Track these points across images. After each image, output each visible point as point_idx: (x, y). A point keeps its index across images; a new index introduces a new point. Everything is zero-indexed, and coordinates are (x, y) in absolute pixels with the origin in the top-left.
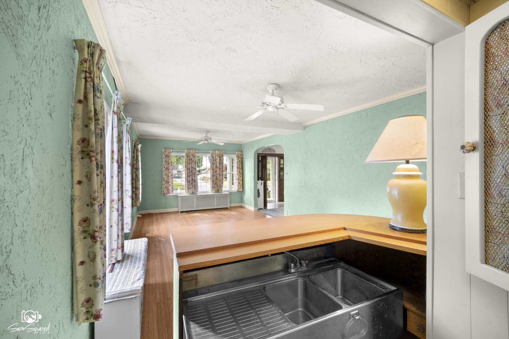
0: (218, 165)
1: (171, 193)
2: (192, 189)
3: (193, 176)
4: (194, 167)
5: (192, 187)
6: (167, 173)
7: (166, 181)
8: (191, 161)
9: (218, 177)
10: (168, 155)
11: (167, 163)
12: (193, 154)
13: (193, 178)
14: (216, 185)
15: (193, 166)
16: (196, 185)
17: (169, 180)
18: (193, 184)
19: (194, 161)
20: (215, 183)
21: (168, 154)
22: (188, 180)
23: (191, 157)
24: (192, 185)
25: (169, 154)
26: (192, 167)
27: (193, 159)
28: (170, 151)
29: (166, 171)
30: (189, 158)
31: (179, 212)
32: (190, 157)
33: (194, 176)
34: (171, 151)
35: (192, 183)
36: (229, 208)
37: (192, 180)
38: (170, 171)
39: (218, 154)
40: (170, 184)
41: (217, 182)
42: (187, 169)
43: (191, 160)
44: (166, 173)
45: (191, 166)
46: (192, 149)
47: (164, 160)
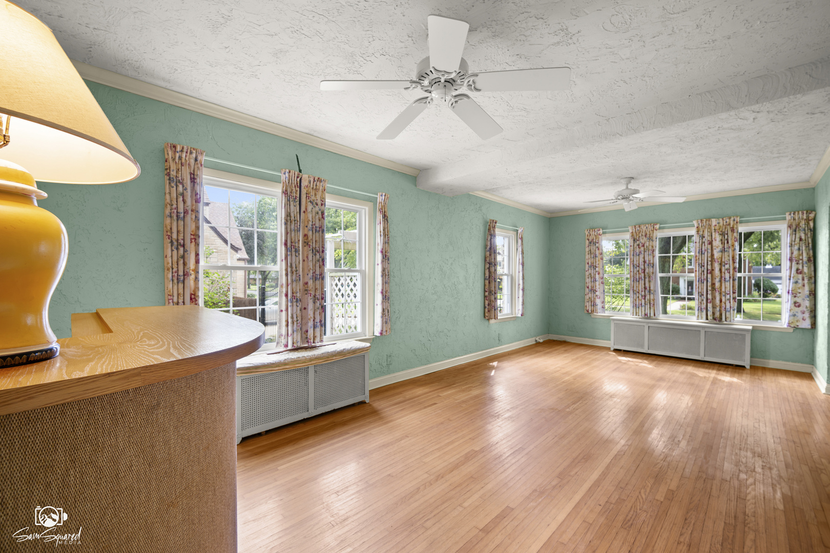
0: (717, 255)
1: (599, 311)
2: (643, 308)
3: (647, 280)
4: (649, 261)
5: (643, 304)
6: (592, 274)
7: (590, 288)
8: (642, 249)
9: (717, 285)
10: (594, 241)
11: (592, 256)
12: (648, 233)
13: (647, 285)
14: (710, 305)
15: (647, 259)
16: (654, 300)
17: (595, 286)
18: (648, 297)
19: (650, 248)
20: (707, 299)
21: (594, 238)
22: (635, 289)
23: (643, 240)
24: (645, 299)
25: (596, 238)
26: (645, 262)
27: (647, 244)
28: (599, 232)
29: (590, 270)
30: (638, 242)
31: (612, 349)
32: (641, 240)
33: (649, 281)
34: (601, 231)
35: (645, 296)
36: (748, 367)
37: (645, 288)
38: (597, 269)
39: (717, 228)
40: (597, 293)
41: (714, 298)
42: (634, 266)
43: (643, 246)
44: (590, 274)
45: (642, 260)
46: (645, 224)
47: (587, 249)
